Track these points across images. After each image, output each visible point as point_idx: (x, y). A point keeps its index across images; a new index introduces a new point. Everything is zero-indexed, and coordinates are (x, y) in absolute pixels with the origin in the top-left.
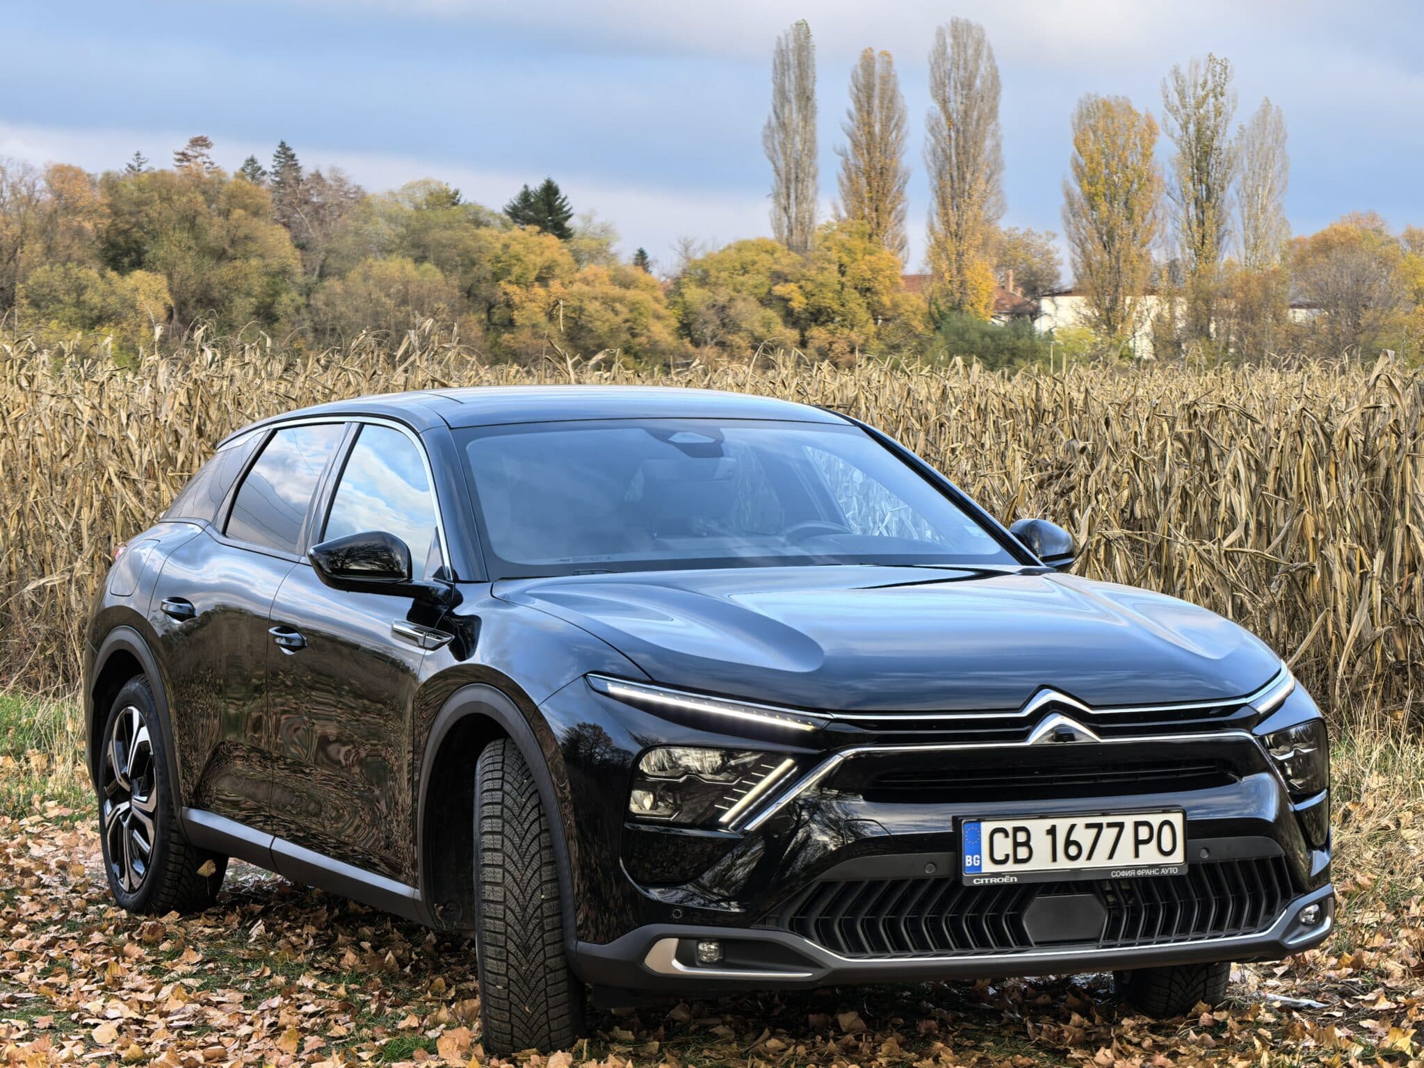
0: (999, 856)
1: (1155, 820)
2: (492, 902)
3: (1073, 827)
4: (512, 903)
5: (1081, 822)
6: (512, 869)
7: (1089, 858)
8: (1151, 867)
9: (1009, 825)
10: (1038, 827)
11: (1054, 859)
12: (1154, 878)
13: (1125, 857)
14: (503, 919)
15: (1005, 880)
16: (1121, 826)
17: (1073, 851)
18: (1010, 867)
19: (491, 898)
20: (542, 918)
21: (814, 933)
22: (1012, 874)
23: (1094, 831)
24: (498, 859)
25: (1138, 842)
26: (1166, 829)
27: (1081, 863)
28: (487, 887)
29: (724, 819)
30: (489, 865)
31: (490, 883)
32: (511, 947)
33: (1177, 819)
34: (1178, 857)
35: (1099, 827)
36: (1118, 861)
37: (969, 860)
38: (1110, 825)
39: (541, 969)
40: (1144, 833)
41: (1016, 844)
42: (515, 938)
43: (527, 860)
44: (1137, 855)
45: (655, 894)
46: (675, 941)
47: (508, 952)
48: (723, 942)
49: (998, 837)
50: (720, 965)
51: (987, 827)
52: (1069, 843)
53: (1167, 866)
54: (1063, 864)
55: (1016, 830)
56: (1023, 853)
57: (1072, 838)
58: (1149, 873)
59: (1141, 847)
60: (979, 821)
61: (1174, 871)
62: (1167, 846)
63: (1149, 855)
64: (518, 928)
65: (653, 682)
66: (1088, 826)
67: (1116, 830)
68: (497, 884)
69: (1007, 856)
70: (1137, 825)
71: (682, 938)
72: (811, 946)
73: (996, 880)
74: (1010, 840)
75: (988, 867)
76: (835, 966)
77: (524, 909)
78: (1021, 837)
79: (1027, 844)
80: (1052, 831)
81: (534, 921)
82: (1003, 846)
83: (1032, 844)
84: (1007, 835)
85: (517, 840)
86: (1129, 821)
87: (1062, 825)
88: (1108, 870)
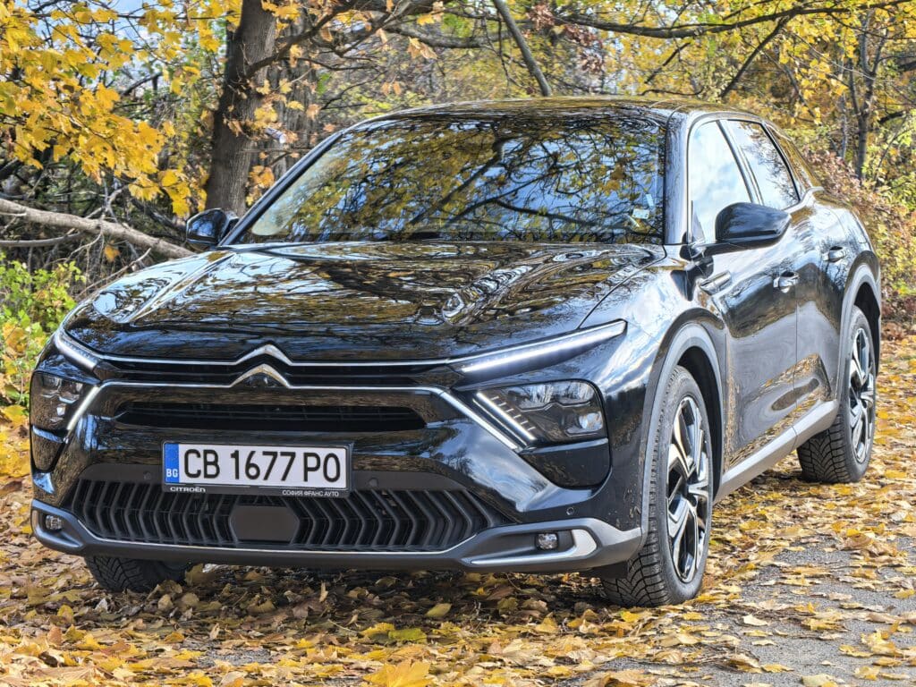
0: (192, 470)
1: (322, 452)
3: (252, 453)
5: (259, 450)
7: (266, 478)
8: (318, 489)
9: (201, 448)
10: (224, 451)
11: (237, 477)
12: (318, 498)
13: (295, 480)
15: (196, 490)
16: (293, 455)
17: (253, 471)
18: (201, 480)
22: (201, 486)
23: (270, 458)
25: (307, 469)
26: (332, 461)
27: (260, 482)
33: (341, 453)
34: (342, 484)
35: (274, 454)
36: (290, 483)
37: (169, 473)
38: (283, 454)
40: (312, 462)
41: (206, 463)
44: (306, 479)
49: (192, 457)
51: (183, 448)
52: (249, 465)
53: (330, 490)
54: (244, 481)
55: (206, 452)
56: (211, 470)
57: (252, 462)
58: (314, 494)
59: (309, 473)
60: (177, 443)
61: (336, 494)
62: (332, 474)
63: (316, 480)
66: (265, 453)
67: (289, 458)
69: (199, 472)
70: (307, 455)
73: (190, 490)
74: (202, 459)
75: (184, 479)
78: (211, 458)
79: (215, 463)
80: (235, 455)
82: (196, 464)
83: (219, 464)
84: (199, 456)
86: (300, 451)
87: (244, 451)
88: (280, 489)
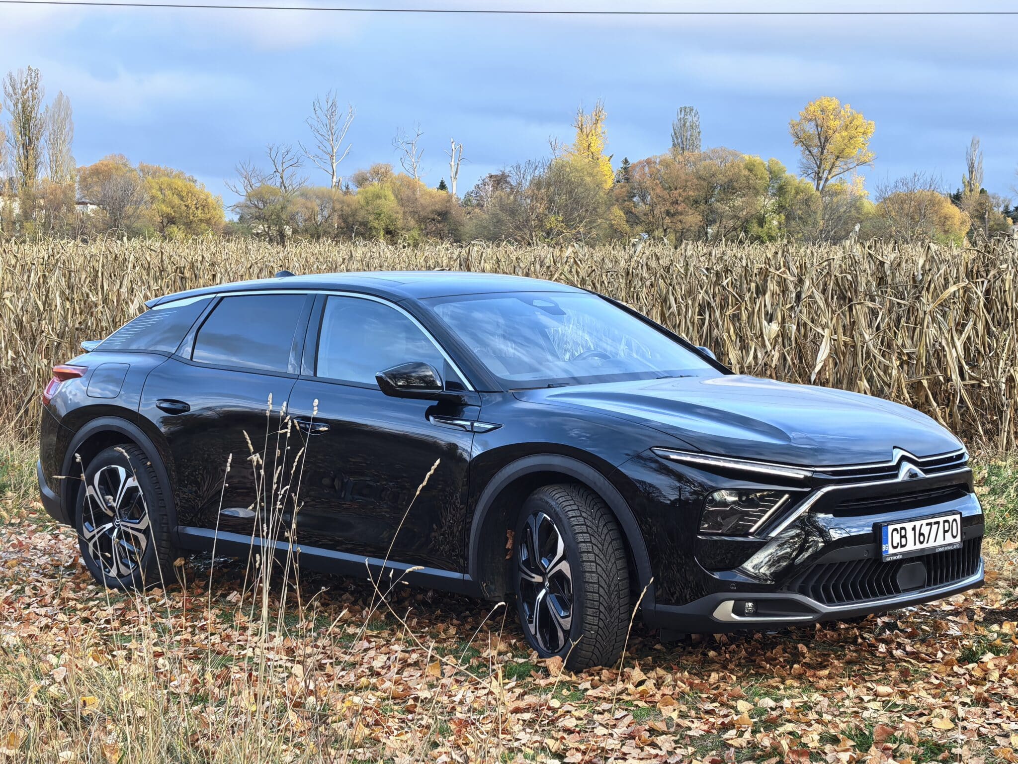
0: (895, 545)
1: (951, 519)
2: (591, 583)
3: (922, 526)
4: (603, 584)
5: (925, 522)
6: (601, 563)
7: (927, 542)
8: (949, 545)
9: (899, 526)
10: (910, 527)
11: (915, 544)
12: (951, 550)
13: (940, 541)
14: (598, 593)
15: (897, 557)
16: (938, 523)
17: (921, 539)
18: (899, 550)
19: (590, 581)
20: (618, 591)
21: (811, 594)
22: (900, 553)
23: (929, 527)
24: (592, 557)
25: (944, 532)
26: (954, 523)
27: (925, 546)
28: (587, 574)
29: (752, 530)
30: (587, 561)
31: (589, 572)
32: (602, 609)
33: (958, 517)
34: (958, 539)
35: (931, 524)
36: (938, 543)
37: (884, 548)
38: (935, 523)
39: (617, 620)
40: (947, 526)
41: (901, 537)
42: (604, 603)
43: (608, 558)
44: (944, 539)
45: (716, 576)
46: (733, 602)
47: (600, 611)
48: (755, 601)
49: (895, 533)
50: (755, 614)
51: (891, 528)
52: (920, 534)
53: (955, 544)
54: (919, 546)
55: (902, 528)
56: (903, 541)
57: (921, 532)
58: (949, 548)
59: (945, 534)
60: (888, 525)
61: (958, 546)
62: (955, 532)
63: (949, 539)
64: (606, 597)
65: (702, 452)
66: (927, 524)
67: (937, 525)
68: (593, 572)
69: (898, 544)
70: (945, 522)
71: (736, 600)
72: (811, 601)
73: (894, 558)
74: (899, 535)
75: (892, 551)
76: (824, 611)
77: (609, 586)
78: (903, 533)
79: (905, 536)
80: (914, 529)
81: (615, 593)
82: (896, 538)
83: (907, 536)
84: (898, 532)
85: (600, 546)
86: (941, 520)
87: (918, 525)
88: (934, 548)
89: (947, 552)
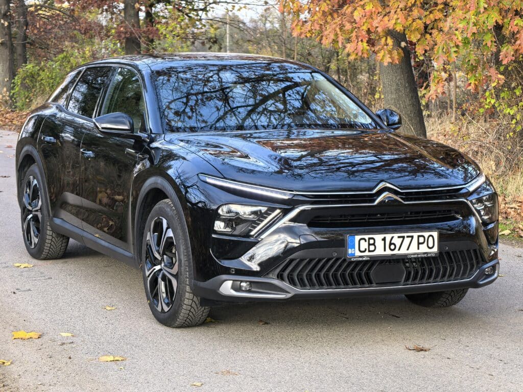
0: (362, 249)
1: (426, 234)
3: (393, 237)
5: (396, 235)
7: (399, 250)
8: (424, 253)
9: (367, 237)
10: (378, 238)
11: (385, 250)
12: (425, 258)
13: (414, 249)
15: (364, 259)
16: (412, 237)
17: (392, 247)
18: (367, 253)
21: (287, 280)
22: (367, 256)
23: (401, 239)
25: (419, 244)
26: (431, 238)
27: (396, 252)
29: (252, 233)
33: (435, 234)
34: (435, 249)
35: (403, 237)
36: (411, 251)
37: (350, 251)
38: (408, 237)
40: (421, 240)
41: (369, 245)
44: (418, 249)
45: (222, 263)
46: (232, 282)
48: (250, 283)
49: (362, 241)
50: (249, 291)
51: (357, 238)
52: (391, 244)
53: (430, 253)
54: (388, 252)
55: (370, 239)
56: (372, 248)
57: (392, 242)
58: (423, 256)
59: (420, 245)
60: (354, 235)
61: (433, 255)
62: (431, 245)
63: (424, 249)
65: (225, 178)
66: (399, 237)
67: (410, 239)
69: (366, 249)
70: (419, 236)
71: (234, 281)
73: (361, 259)
74: (367, 243)
75: (358, 253)
76: (295, 293)
78: (372, 241)
79: (374, 244)
80: (384, 239)
82: (364, 245)
83: (376, 244)
84: (366, 241)
86: (415, 235)
87: (388, 237)
88: (406, 255)
89: (422, 258)
